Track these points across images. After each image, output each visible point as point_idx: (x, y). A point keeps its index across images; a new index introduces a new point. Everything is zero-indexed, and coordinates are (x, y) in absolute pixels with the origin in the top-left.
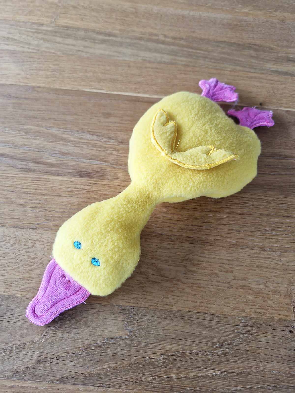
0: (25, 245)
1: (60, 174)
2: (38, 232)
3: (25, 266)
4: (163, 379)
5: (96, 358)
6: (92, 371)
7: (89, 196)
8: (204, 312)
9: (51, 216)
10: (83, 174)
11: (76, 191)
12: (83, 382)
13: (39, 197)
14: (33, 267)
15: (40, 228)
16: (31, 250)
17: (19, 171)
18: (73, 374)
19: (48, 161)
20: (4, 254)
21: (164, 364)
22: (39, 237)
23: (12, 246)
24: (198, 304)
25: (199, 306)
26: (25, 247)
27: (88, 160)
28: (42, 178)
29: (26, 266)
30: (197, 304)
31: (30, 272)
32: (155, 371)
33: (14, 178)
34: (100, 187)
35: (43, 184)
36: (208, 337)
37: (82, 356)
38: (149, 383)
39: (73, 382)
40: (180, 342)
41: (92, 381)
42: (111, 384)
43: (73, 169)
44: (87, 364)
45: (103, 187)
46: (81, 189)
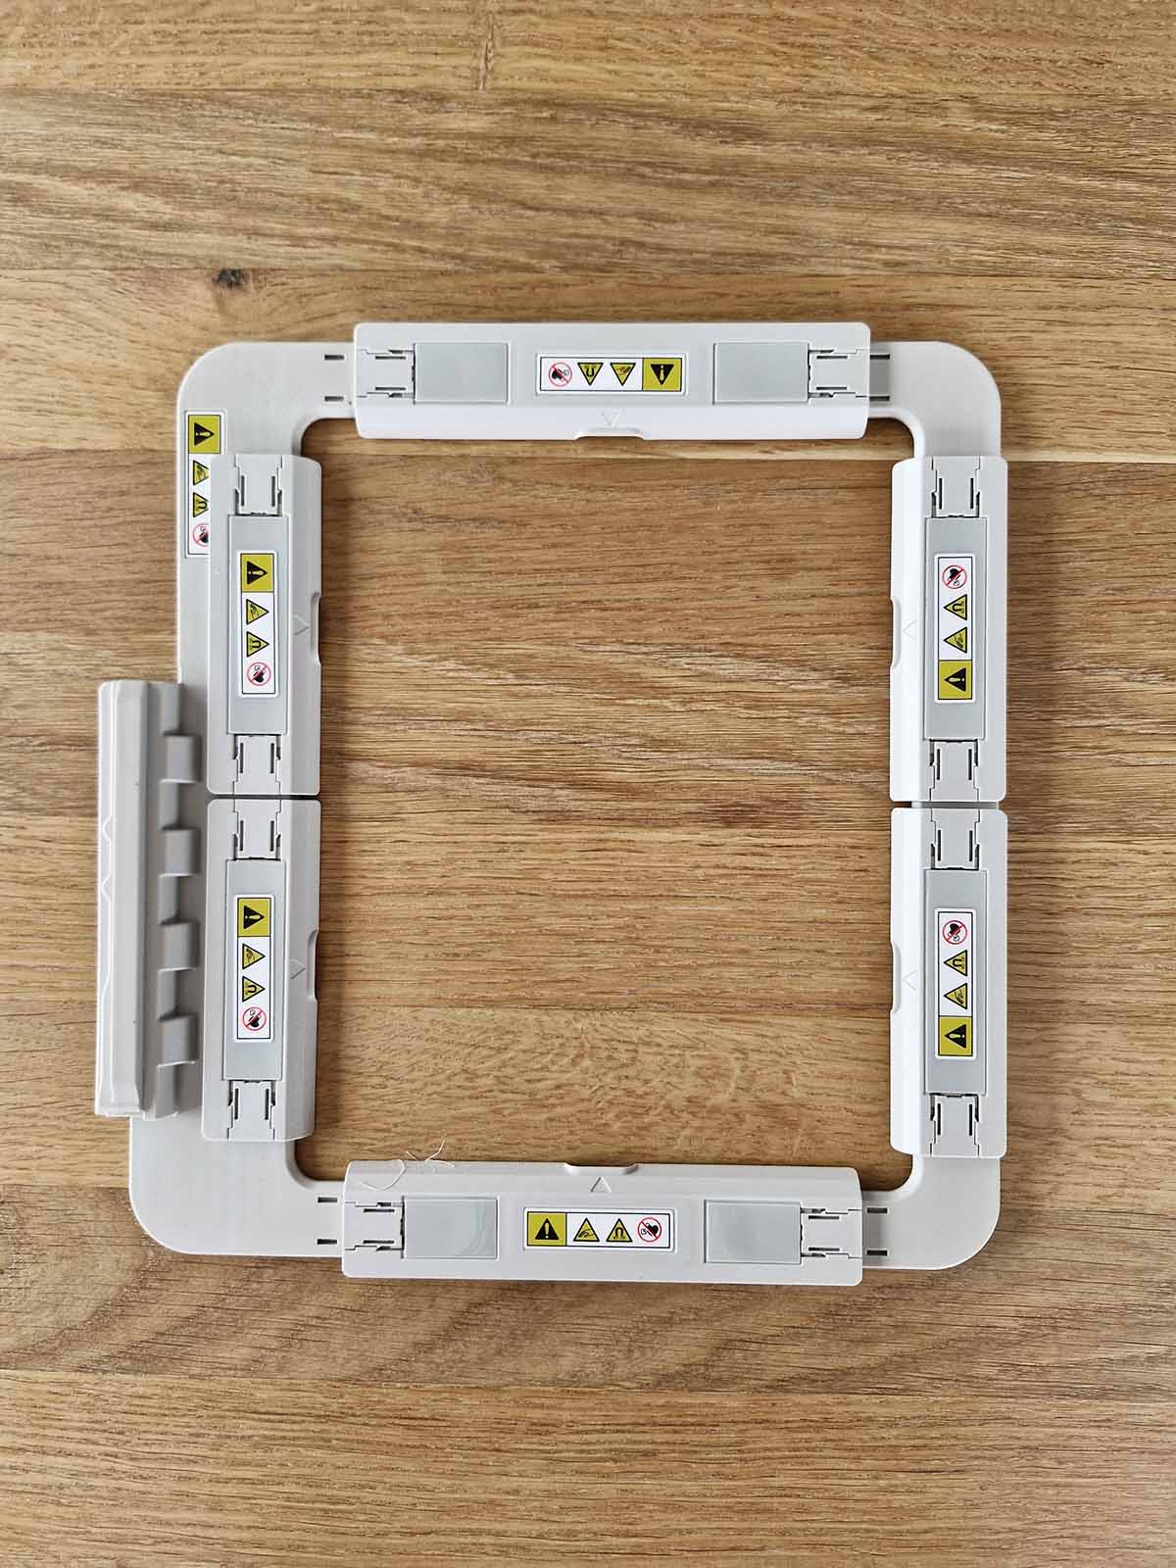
0: (610, 1058)
1: (662, 823)
2: (636, 1016)
3: (625, 1119)
4: (1025, 1369)
5: (856, 1333)
6: (849, 1362)
7: (763, 891)
8: (1129, 1208)
9: (664, 964)
10: (732, 816)
11: (722, 876)
12: (830, 1387)
13: (615, 906)
14: (647, 1119)
15: (640, 1005)
16: (631, 1072)
17: (534, 822)
18: (805, 1371)
19: (611, 776)
20: (558, 1087)
21: (1025, 1337)
22: (642, 1032)
23: (574, 1063)
24: (1115, 1190)
25: (1115, 1194)
26: (610, 1064)
27: (742, 762)
28: (608, 840)
29: (629, 1119)
30: (1110, 1192)
31: (643, 1132)
32: (1003, 1355)
33: (521, 847)
34: (794, 856)
35: (617, 862)
36: (1139, 1271)
37: (820, 1333)
38: (991, 1379)
39: (805, 1387)
40: (1066, 1286)
41: (853, 1385)
42: (901, 1387)
43: (698, 801)
44: (834, 1349)
45: (805, 857)
46: (734, 868)
